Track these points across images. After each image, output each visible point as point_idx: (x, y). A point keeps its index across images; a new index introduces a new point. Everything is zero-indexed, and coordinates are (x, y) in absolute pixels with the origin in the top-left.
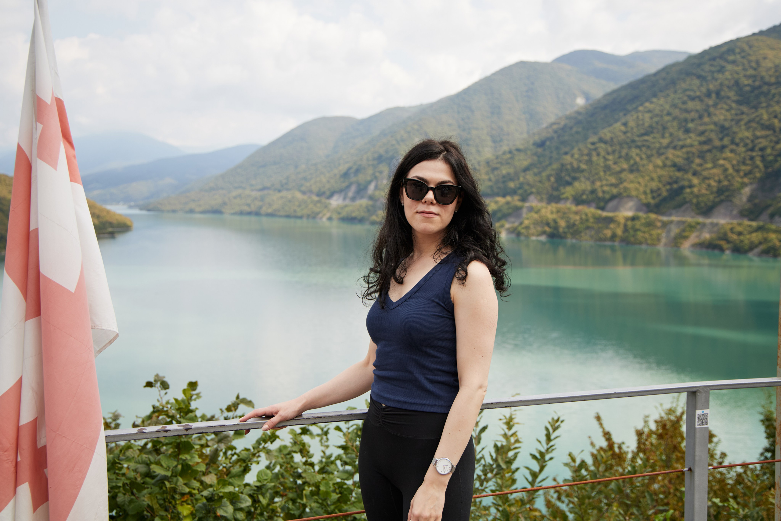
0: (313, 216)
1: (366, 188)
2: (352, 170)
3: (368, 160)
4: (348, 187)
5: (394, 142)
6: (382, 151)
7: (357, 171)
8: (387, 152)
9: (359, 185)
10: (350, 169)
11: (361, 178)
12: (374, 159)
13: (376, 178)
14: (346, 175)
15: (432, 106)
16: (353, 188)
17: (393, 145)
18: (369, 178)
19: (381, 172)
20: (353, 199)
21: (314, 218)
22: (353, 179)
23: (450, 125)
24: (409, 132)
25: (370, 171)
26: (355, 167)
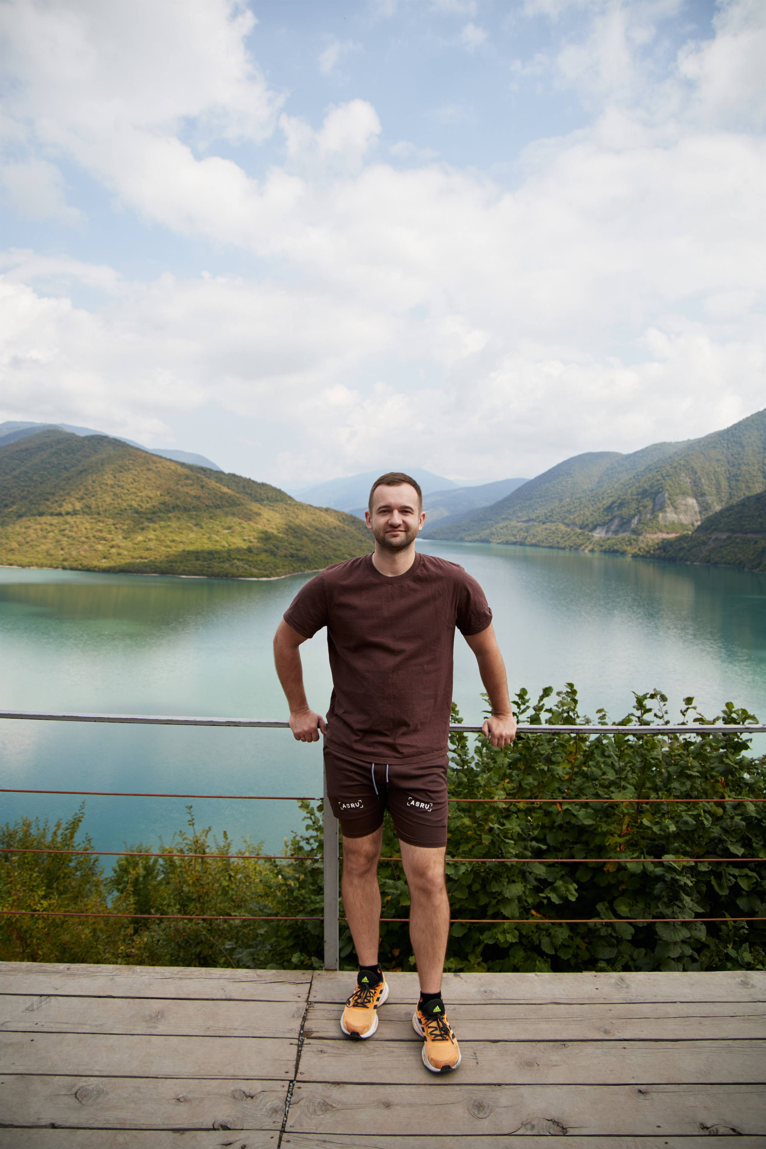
0: (576, 548)
1: (629, 521)
2: (616, 504)
3: (632, 494)
4: (611, 520)
5: (659, 477)
6: (646, 486)
7: (621, 505)
8: (651, 487)
9: (622, 518)
10: (614, 502)
11: (625, 512)
12: (638, 494)
13: (640, 512)
14: (609, 509)
15: (699, 441)
16: (616, 522)
17: (658, 480)
18: (632, 512)
19: (645, 507)
20: (616, 532)
21: (576, 549)
22: (617, 513)
23: (718, 460)
24: (675, 468)
25: (634, 506)
26: (619, 501)
